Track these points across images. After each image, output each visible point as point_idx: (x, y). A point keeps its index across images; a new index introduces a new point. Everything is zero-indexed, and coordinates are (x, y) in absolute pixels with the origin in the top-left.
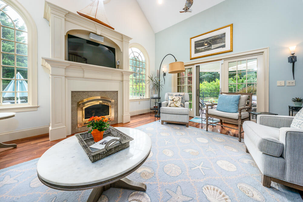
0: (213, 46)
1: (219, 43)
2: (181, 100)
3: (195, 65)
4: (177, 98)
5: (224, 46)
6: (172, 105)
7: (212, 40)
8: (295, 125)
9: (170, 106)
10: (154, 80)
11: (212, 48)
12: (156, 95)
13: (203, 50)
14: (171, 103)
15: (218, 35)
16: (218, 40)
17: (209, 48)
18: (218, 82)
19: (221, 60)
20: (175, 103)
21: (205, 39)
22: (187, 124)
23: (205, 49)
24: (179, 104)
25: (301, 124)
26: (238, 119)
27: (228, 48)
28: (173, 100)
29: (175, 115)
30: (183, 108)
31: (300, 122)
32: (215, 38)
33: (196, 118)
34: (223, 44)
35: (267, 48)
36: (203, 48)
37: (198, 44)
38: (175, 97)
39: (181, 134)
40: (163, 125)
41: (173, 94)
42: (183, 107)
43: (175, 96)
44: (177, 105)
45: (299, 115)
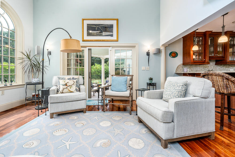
0: (104, 33)
1: (108, 32)
2: (75, 84)
3: (88, 48)
4: (71, 82)
5: (112, 36)
6: (65, 90)
7: (103, 27)
8: (167, 96)
9: (63, 93)
10: (33, 59)
11: (103, 35)
12: (36, 80)
13: (95, 34)
14: (64, 89)
15: (108, 25)
16: (108, 29)
17: (100, 34)
18: (97, 66)
19: (110, 47)
20: (69, 88)
21: (97, 25)
22: (84, 110)
23: (97, 34)
24: (74, 88)
25: (171, 95)
26: (129, 97)
27: (114, 38)
28: (66, 85)
29: (71, 102)
30: (78, 93)
31: (170, 93)
32: (105, 26)
33: (89, 101)
34: (111, 33)
35: (137, 44)
36: (95, 33)
37: (90, 27)
38: (68, 81)
39: (82, 125)
40: (53, 119)
41: (65, 77)
42: (78, 91)
43: (68, 79)
44: (71, 90)
45: (167, 89)
